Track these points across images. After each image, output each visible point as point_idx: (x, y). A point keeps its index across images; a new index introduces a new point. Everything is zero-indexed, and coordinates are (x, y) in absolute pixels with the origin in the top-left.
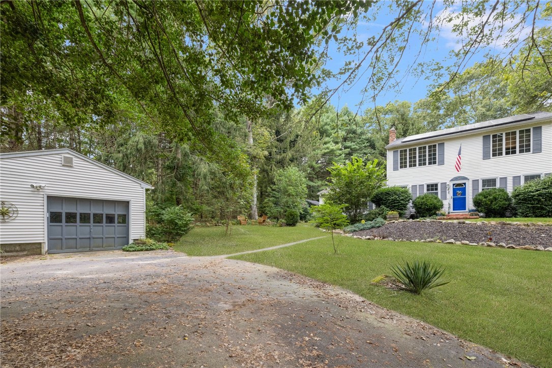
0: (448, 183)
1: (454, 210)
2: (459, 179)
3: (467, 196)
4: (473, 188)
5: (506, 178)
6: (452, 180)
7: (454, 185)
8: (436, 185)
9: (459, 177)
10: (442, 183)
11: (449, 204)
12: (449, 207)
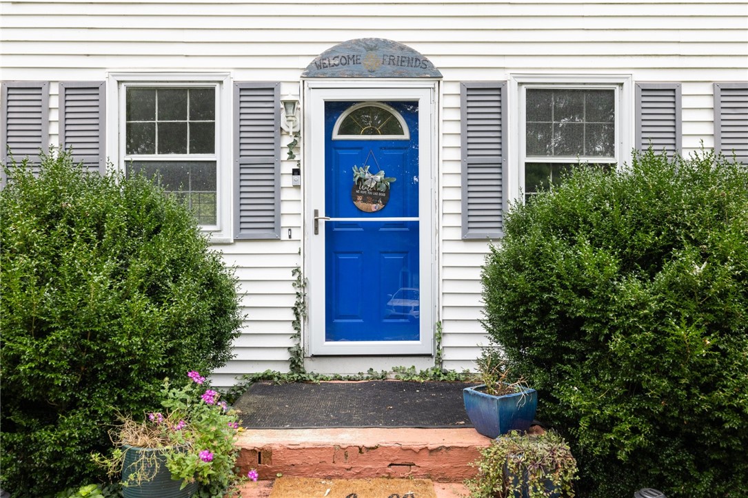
0: (288, 93)
1: (332, 333)
2: (369, 61)
3: (425, 218)
4: (466, 149)
5: (672, 91)
6: (320, 68)
7: (333, 109)
8: (204, 98)
9: (372, 46)
10: (244, 90)
11: (301, 283)
12: (299, 310)
